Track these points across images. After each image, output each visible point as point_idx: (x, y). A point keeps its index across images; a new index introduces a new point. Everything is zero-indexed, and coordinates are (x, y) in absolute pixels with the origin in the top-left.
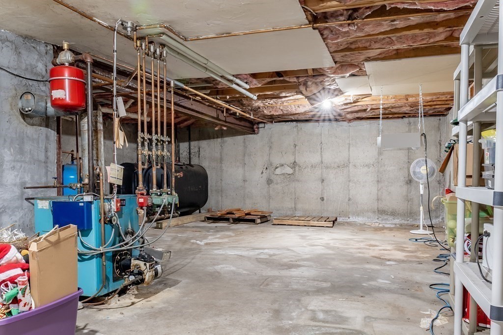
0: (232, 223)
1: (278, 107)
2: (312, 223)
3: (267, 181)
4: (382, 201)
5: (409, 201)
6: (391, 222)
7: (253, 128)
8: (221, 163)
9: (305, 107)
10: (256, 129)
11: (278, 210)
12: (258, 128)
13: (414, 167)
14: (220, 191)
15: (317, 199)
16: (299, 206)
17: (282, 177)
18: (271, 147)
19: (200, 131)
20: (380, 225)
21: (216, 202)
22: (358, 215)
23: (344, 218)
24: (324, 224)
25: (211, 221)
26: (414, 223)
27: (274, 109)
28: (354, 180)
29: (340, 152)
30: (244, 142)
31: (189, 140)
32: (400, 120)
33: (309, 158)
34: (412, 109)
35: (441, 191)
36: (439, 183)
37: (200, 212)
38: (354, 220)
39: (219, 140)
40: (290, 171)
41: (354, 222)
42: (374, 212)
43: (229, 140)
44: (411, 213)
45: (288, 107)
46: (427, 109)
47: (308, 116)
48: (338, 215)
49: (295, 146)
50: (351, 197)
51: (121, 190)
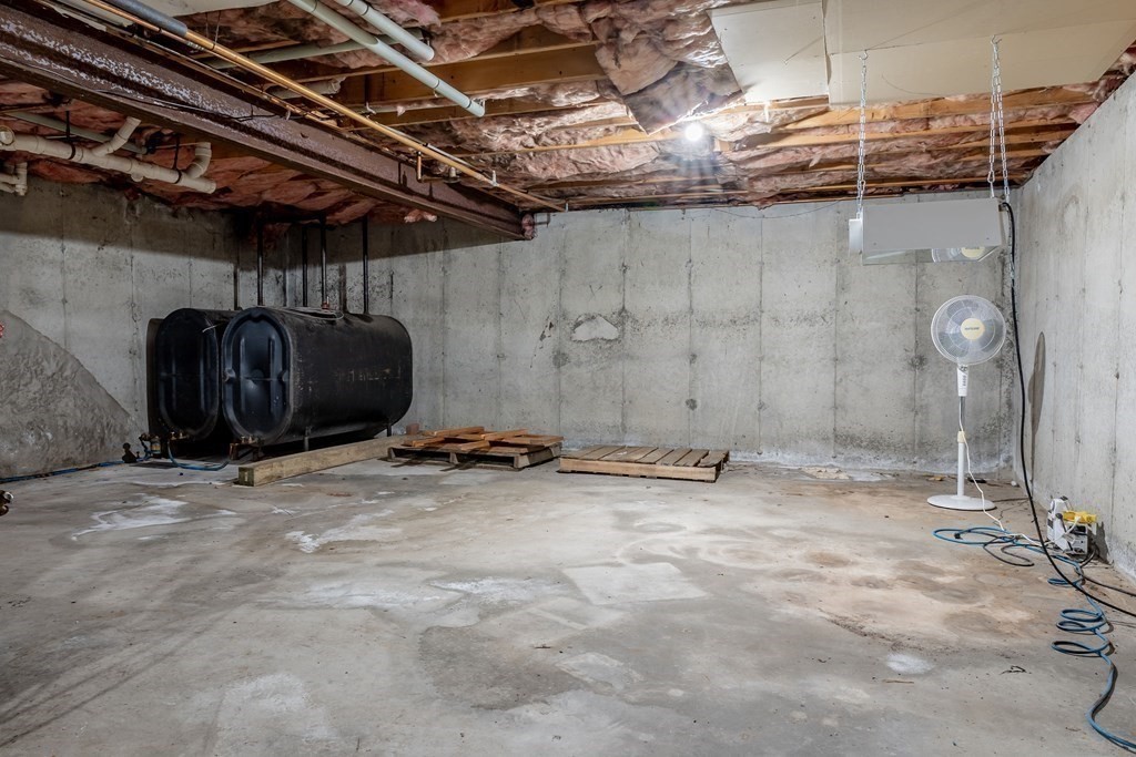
0: (457, 467)
1: (564, 153)
2: (661, 469)
3: (555, 358)
4: (846, 411)
5: (917, 413)
6: (867, 468)
7: (520, 225)
8: (443, 312)
9: (637, 152)
10: (528, 228)
11: (581, 431)
12: (533, 225)
13: (943, 322)
14: (441, 382)
15: (679, 403)
16: (633, 421)
17: (592, 347)
18: (563, 273)
19: (392, 233)
20: (843, 476)
21: (431, 411)
22: (783, 447)
23: (746, 454)
24: (692, 472)
25: (404, 460)
26: (929, 470)
27: (554, 160)
28: (773, 356)
29: (737, 283)
30: (499, 261)
31: (366, 254)
32: (896, 199)
33: (657, 299)
34: (933, 161)
35: (1004, 387)
36: (1000, 367)
37: (389, 434)
38: (771, 460)
39: (439, 255)
40: (609, 331)
41: (772, 463)
42: (825, 439)
43: (462, 255)
44: (921, 444)
45: (591, 154)
46: (975, 164)
47: (652, 188)
48: (732, 446)
49: (624, 268)
50: (764, 400)
51: (174, 379)
